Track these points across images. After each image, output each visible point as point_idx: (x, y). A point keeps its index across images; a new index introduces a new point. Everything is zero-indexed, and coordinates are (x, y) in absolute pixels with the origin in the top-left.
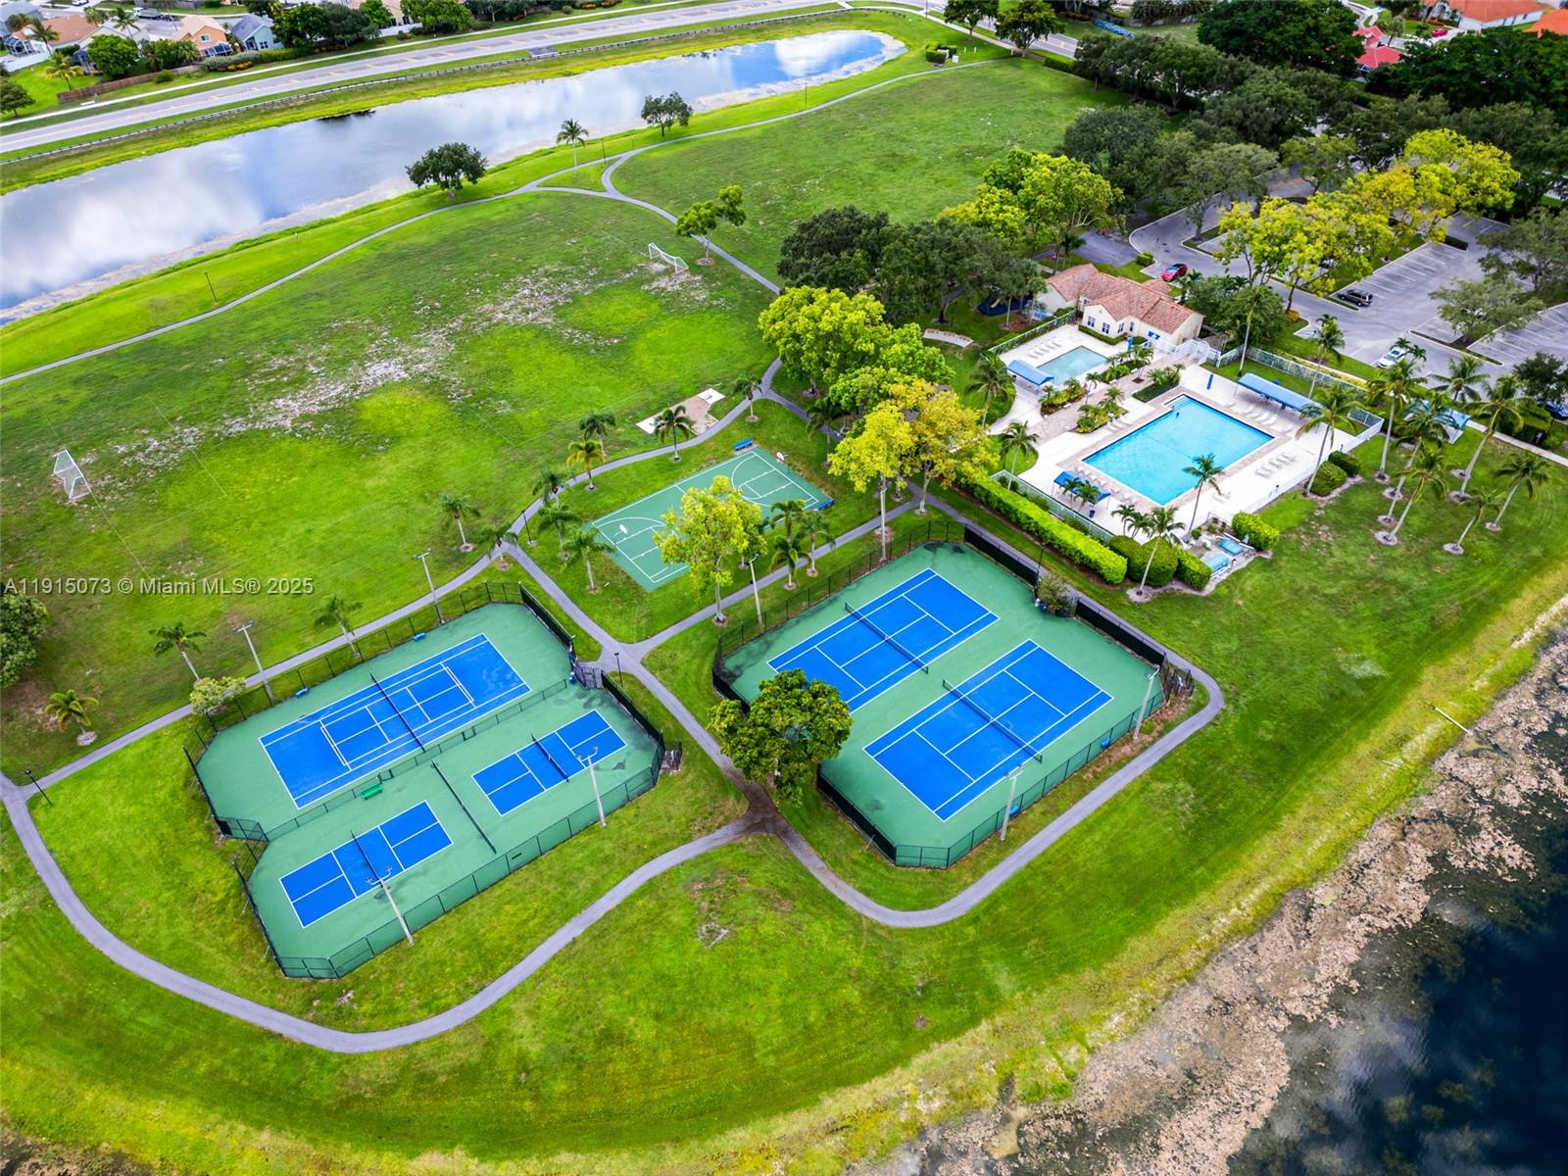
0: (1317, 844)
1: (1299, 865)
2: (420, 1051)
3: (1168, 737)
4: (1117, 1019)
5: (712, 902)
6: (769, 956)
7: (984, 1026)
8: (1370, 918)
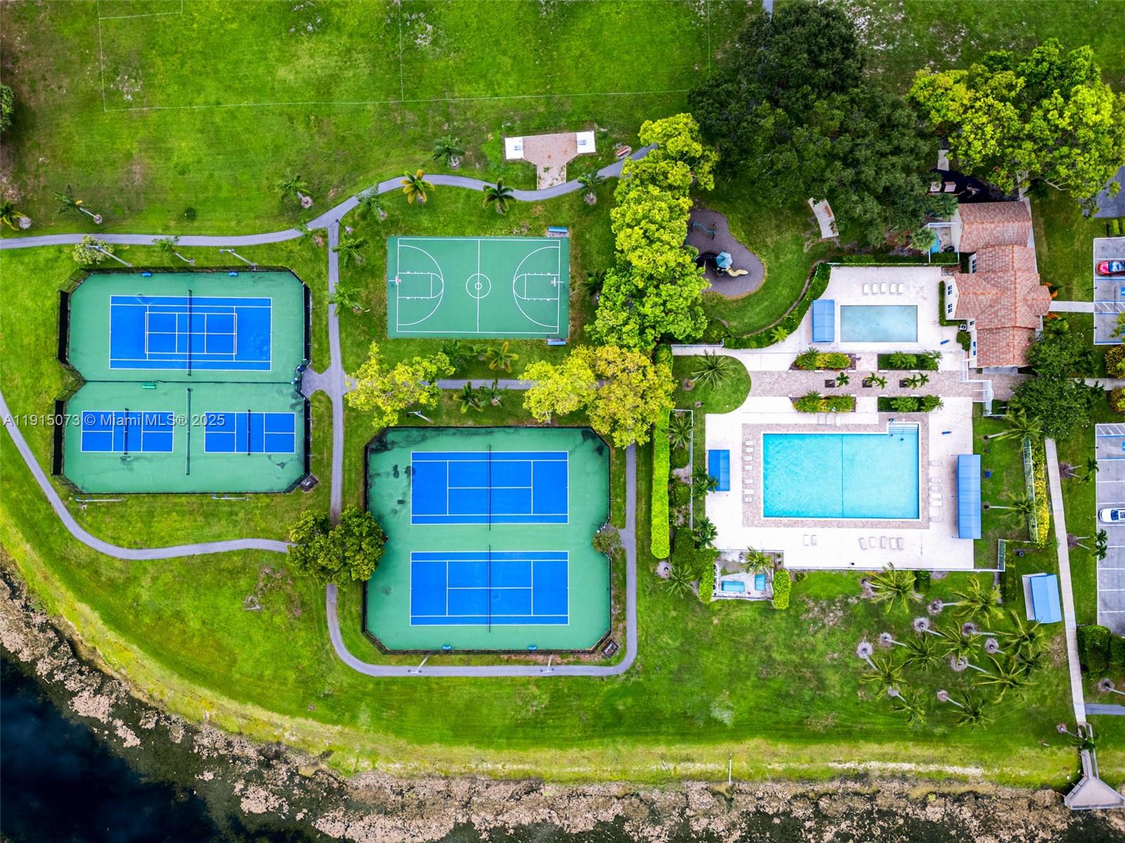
0: (576, 769)
1: (554, 772)
2: (103, 559)
3: (571, 667)
4: (398, 765)
5: (266, 585)
6: (268, 634)
7: (339, 728)
8: (555, 815)
